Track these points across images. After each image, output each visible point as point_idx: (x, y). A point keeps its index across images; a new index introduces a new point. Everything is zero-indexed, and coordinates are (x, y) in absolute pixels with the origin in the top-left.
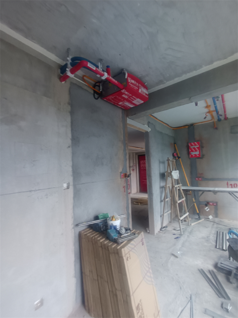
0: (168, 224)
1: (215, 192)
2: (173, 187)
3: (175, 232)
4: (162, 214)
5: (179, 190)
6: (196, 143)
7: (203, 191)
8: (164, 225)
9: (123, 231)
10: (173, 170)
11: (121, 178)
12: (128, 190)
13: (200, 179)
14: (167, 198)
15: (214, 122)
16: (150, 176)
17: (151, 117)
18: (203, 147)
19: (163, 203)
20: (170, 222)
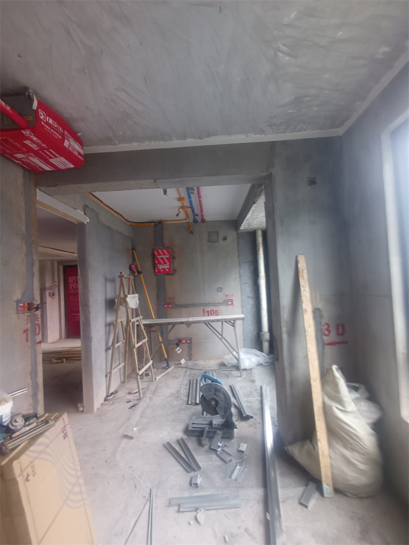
0: (120, 386)
1: (188, 324)
2: (128, 321)
3: (130, 397)
4: (109, 370)
5: (138, 326)
6: (165, 250)
7: (174, 324)
8: (112, 390)
10: (129, 294)
11: (18, 313)
12: (37, 337)
13: (170, 306)
14: (118, 342)
15: (189, 223)
16: (86, 305)
17: (91, 197)
18: (174, 258)
19: (110, 352)
20: (123, 382)
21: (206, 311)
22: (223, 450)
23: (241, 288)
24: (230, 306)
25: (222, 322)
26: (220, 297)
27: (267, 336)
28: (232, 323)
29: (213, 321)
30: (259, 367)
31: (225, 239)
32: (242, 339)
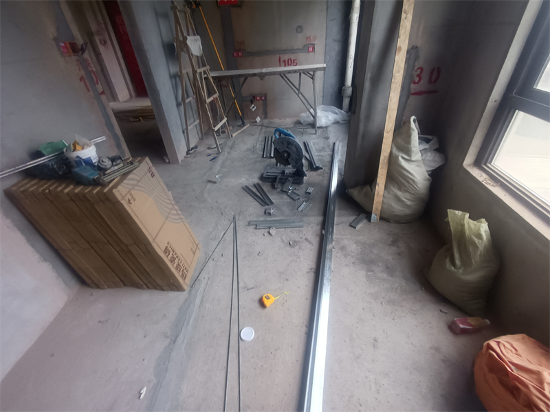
0: (199, 142)
1: (262, 76)
2: (194, 72)
3: (209, 151)
4: (185, 127)
5: (206, 79)
7: (246, 77)
8: (192, 146)
9: (107, 163)
12: (97, 86)
13: (240, 54)
14: (188, 97)
16: (142, 50)
19: (182, 108)
20: (201, 139)
21: (282, 60)
22: (293, 192)
23: (327, 26)
24: (312, 54)
25: (300, 74)
26: (299, 41)
27: (349, 91)
28: (311, 74)
29: (289, 72)
30: (335, 125)
32: (322, 94)
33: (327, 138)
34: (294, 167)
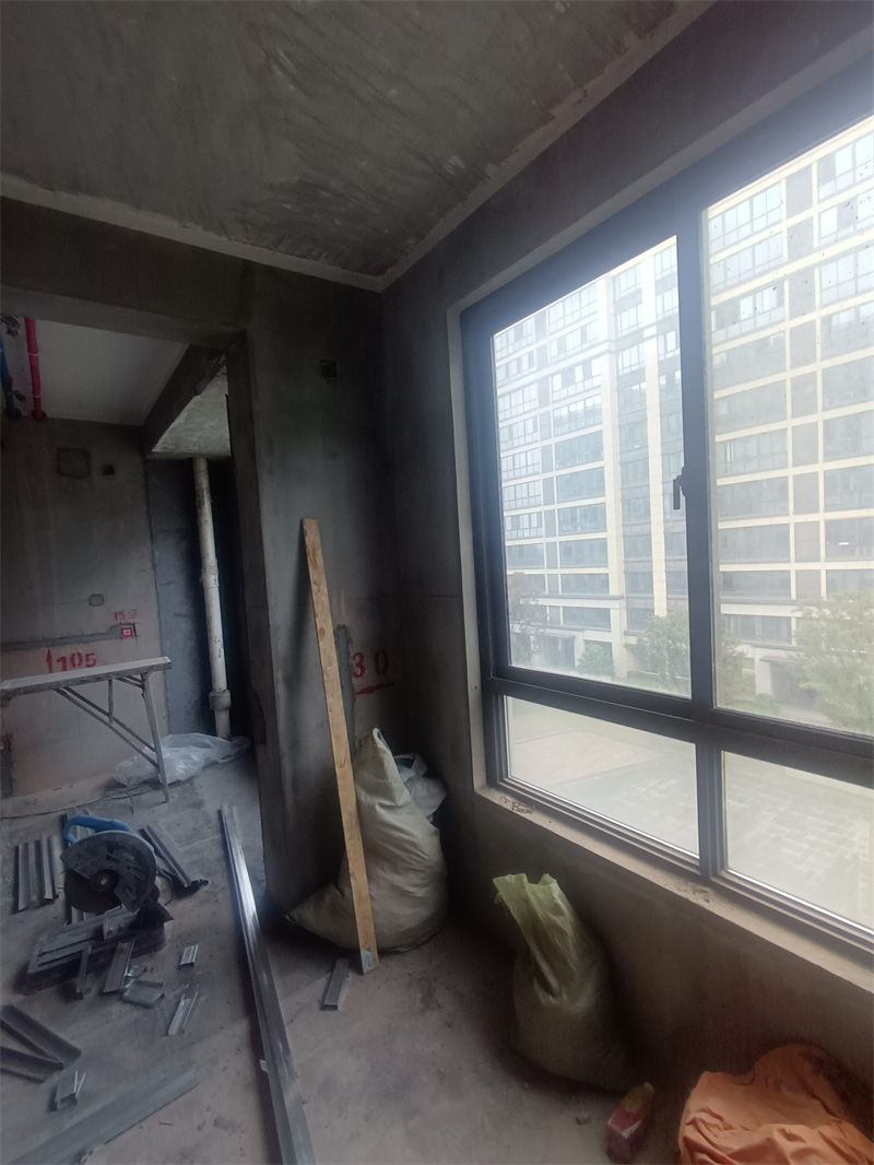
1: (3, 698)
21: (54, 659)
22: (139, 983)
23: (157, 593)
24: (130, 641)
25: (110, 681)
26: (100, 618)
27: (225, 699)
28: (141, 679)
29: (83, 681)
30: (209, 771)
31: (109, 471)
32: (164, 713)
33: (199, 805)
34: (132, 908)
